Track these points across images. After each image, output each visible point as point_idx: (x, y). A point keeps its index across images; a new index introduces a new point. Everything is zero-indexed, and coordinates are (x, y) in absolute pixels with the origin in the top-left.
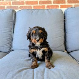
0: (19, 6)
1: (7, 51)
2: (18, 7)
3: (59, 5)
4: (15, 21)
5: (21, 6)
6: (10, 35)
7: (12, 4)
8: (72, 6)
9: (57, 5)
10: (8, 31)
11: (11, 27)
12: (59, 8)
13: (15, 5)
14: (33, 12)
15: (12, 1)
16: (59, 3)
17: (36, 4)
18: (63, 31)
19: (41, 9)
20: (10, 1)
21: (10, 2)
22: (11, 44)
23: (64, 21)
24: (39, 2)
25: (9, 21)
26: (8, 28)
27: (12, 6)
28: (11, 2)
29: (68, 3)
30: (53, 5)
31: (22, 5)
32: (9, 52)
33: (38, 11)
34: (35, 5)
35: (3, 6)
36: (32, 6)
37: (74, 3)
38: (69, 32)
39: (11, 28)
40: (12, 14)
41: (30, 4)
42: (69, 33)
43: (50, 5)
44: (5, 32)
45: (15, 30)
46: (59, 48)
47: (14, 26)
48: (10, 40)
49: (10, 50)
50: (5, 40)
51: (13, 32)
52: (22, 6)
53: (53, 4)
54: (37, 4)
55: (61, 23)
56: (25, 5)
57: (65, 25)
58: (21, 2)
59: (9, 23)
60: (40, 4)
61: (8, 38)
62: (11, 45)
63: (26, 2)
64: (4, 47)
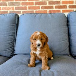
0: (22, 11)
1: (9, 55)
3: (61, 10)
4: (18, 25)
6: (12, 39)
8: (73, 10)
11: (13, 30)
13: (18, 10)
14: (36, 16)
15: (15, 7)
16: (61, 8)
18: (67, 35)
20: (13, 6)
25: (12, 25)
27: (15, 10)
29: (70, 8)
30: (55, 10)
31: (24, 10)
33: (42, 15)
34: (37, 10)
35: (6, 11)
36: (35, 11)
37: (75, 8)
41: (32, 9)
42: (73, 37)
43: (52, 10)
44: (7, 36)
46: (64, 52)
47: (17, 30)
48: (12, 44)
49: (12, 54)
50: (7, 44)
54: (40, 9)
55: (64, 26)
56: (28, 10)
57: (68, 28)
58: (24, 7)
59: (12, 26)
60: (42, 9)
61: (10, 41)
63: (28, 7)
64: (6, 51)
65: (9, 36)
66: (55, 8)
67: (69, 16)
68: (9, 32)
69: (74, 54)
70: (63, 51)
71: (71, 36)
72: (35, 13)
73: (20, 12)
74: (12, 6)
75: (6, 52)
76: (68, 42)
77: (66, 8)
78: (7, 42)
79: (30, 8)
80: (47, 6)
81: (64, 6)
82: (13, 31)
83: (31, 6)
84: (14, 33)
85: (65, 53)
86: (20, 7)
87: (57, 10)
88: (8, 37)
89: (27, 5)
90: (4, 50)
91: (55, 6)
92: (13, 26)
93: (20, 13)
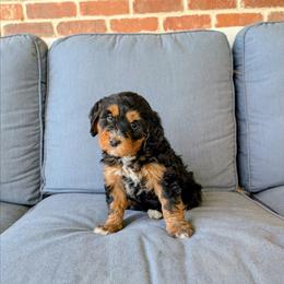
0: (55, 22)
1: (25, 197)
2: (50, 25)
3: (213, 14)
4: (45, 83)
5: (61, 23)
6: (31, 139)
7: (25, 15)
8: (260, 16)
9: (202, 16)
10: (21, 122)
12: (213, 28)
13: (39, 17)
14: (114, 44)
15: (24, 4)
17: (121, 13)
18: (232, 116)
19: (143, 32)
20: (19, 2)
21: (16, 6)
22: (39, 172)
23: (235, 77)
24: (134, 5)
25: (23, 83)
26: (20, 112)
27: (27, 20)
28: (21, 6)
29: (246, 6)
31: (65, 19)
32: (32, 203)
36: (108, 19)
39: (32, 111)
40: (34, 55)
41: (98, 14)
44: (11, 128)
45: (48, 118)
46: (218, 179)
47: (44, 102)
48: (32, 157)
51: (41, 125)
52: (69, 23)
53: (187, 11)
54: (128, 12)
56: (80, 17)
60: (136, 11)
61: (23, 149)
62: (39, 177)
63: (82, 4)
64: (13, 184)
65: (19, 127)
67: (240, 44)
68: (15, 113)
69: (254, 183)
70: (217, 175)
71: (245, 120)
72: (110, 31)
75: (11, 188)
76: (233, 144)
78: (11, 151)
82: (29, 108)
84: (33, 116)
88: (13, 131)
92: (29, 89)
93: (49, 30)
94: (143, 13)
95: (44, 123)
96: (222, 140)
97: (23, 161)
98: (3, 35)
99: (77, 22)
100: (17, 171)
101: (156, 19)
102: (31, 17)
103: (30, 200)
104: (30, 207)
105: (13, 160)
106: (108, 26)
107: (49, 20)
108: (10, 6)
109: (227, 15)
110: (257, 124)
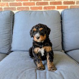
2: (15, 8)
3: (56, 6)
4: (13, 22)
7: (9, 5)
8: (68, 7)
9: (53, 6)
10: (7, 32)
13: (12, 6)
14: (31, 13)
15: (9, 3)
16: (56, 4)
18: (60, 32)
23: (61, 22)
24: (36, 3)
27: (9, 7)
29: (64, 4)
31: (19, 7)
33: (36, 13)
34: (32, 6)
36: (30, 7)
37: (70, 4)
38: (66, 33)
40: (11, 15)
41: (27, 5)
43: (47, 6)
47: (13, 27)
53: (49, 5)
54: (35, 5)
56: (23, 6)
57: (62, 26)
58: (19, 3)
59: (8, 24)
62: (11, 46)
65: (6, 34)
66: (50, 4)
68: (5, 30)
69: (66, 49)
70: (57, 47)
71: (64, 33)
72: (30, 10)
73: (14, 9)
74: (6, 2)
75: (3, 50)
76: (61, 39)
77: (61, 4)
78: (4, 40)
79: (24, 4)
80: (42, 2)
81: (59, 2)
82: (9, 29)
83: (26, 2)
84: (10, 31)
85: (59, 49)
86: (15, 3)
87: (52, 6)
88: (4, 35)
89: (21, 1)
90: (1, 47)
91: (50, 2)
94: (38, 5)
95: (12, 33)
96: (58, 38)
97: (6, 42)
98: (3, 10)
99: (22, 7)
100: (5, 45)
101: (42, 7)
102: (10, 6)
103: (8, 53)
104: (8, 54)
105: (4, 42)
106: (30, 8)
107: (15, 7)
108: (5, 3)
109: (59, 6)
110: (67, 34)
